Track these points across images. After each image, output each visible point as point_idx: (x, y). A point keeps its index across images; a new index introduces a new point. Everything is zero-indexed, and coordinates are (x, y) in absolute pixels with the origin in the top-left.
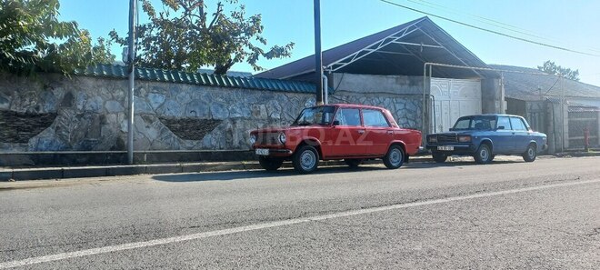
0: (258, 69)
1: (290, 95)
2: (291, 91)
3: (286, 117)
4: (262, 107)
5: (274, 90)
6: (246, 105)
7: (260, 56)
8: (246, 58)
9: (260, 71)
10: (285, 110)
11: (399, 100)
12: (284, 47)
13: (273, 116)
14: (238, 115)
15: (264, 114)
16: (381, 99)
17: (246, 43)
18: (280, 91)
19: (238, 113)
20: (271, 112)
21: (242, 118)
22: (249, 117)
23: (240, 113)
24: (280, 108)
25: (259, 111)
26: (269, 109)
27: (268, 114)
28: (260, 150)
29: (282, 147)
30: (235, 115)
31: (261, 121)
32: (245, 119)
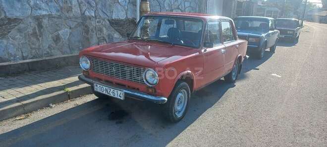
3: (101, 13)
4: (75, 1)
15: (76, 10)
19: (44, 10)
20: (84, 8)
21: (50, 16)
22: (58, 14)
23: (47, 10)
24: (94, 4)
25: (71, 7)
26: (82, 5)
27: (81, 10)
28: (105, 88)
29: (150, 90)
30: (40, 12)
31: (73, 19)
32: (54, 17)
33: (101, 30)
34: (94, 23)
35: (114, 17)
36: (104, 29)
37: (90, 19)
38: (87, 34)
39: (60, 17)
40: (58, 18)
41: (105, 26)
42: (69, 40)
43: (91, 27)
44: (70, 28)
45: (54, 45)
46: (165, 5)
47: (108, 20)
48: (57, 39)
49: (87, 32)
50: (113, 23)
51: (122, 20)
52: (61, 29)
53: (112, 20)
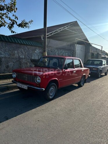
0: (14, 32)
1: (29, 47)
2: (29, 45)
3: (27, 57)
4: (16, 52)
5: (21, 44)
6: (7, 50)
7: (15, 25)
8: (7, 26)
9: (14, 34)
10: (26, 54)
11: (67, 51)
12: (28, 22)
13: (21, 57)
14: (3, 56)
15: (16, 55)
16: (62, 51)
17: (7, 17)
18: (24, 44)
19: (3, 55)
20: (20, 54)
21: (5, 57)
22: (9, 56)
23: (4, 55)
24: (24, 53)
25: (14, 54)
26: (19, 53)
27: (18, 55)
28: (20, 84)
29: (38, 85)
30: (1, 55)
31: (15, 59)
32: (7, 58)
33: (27, 64)
34: (24, 61)
35: (33, 58)
36: (28, 63)
37: (22, 59)
38: (21, 65)
39: (9, 58)
40: (8, 58)
41: (29, 62)
42: (13, 67)
43: (22, 62)
44: (14, 62)
45: (6, 69)
46: (56, 54)
47: (30, 60)
48: (7, 67)
49: (21, 64)
50: (32, 61)
51: (36, 60)
52: (9, 63)
53: (32, 59)
